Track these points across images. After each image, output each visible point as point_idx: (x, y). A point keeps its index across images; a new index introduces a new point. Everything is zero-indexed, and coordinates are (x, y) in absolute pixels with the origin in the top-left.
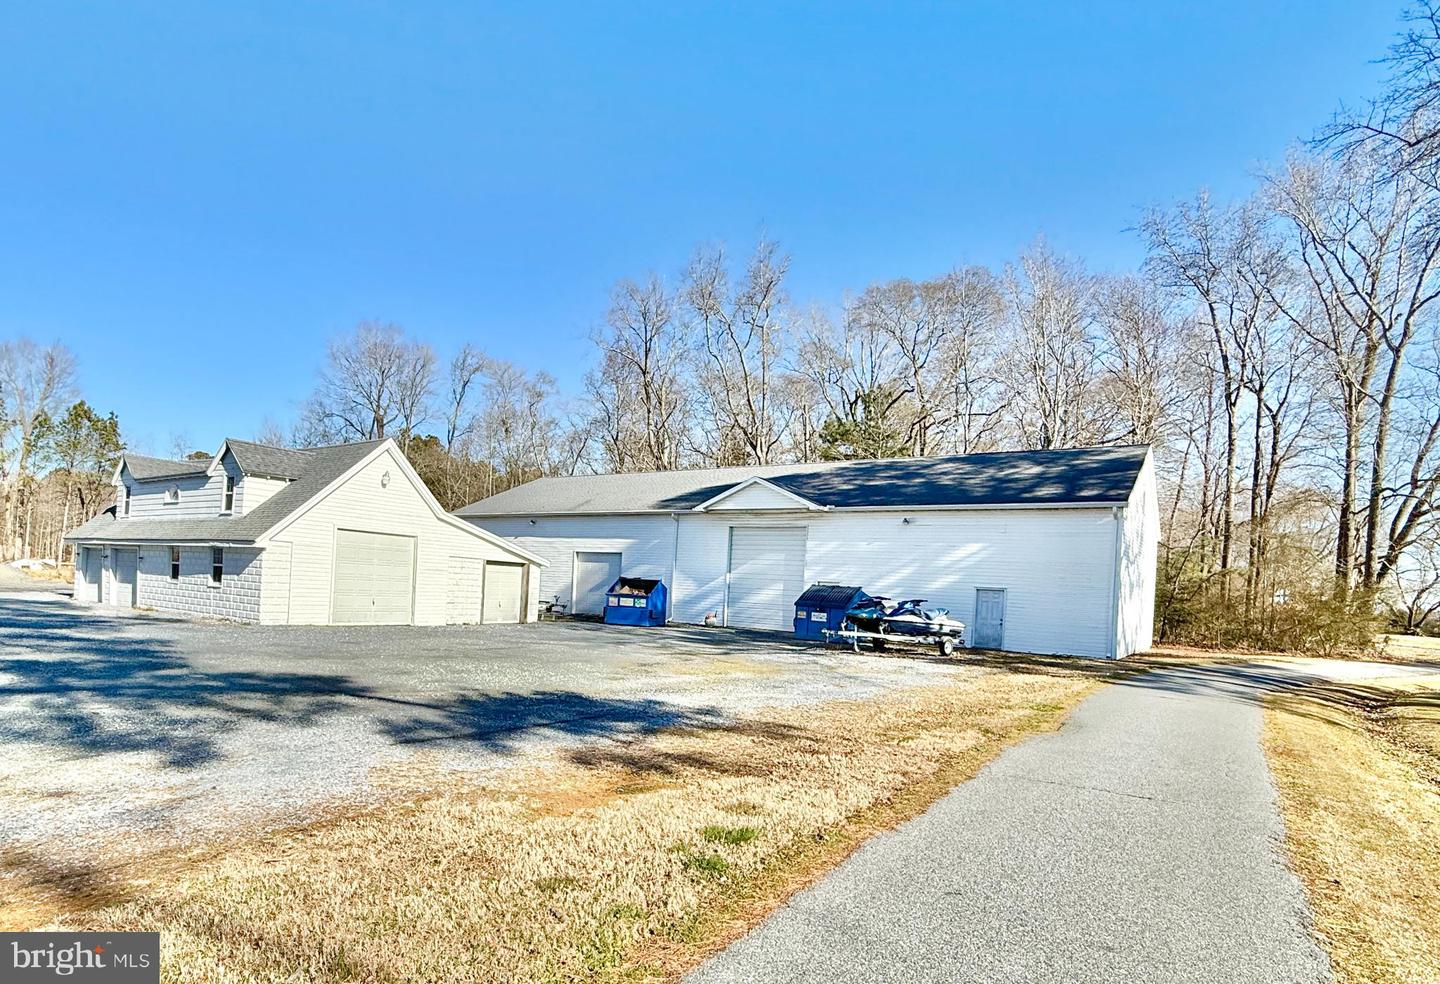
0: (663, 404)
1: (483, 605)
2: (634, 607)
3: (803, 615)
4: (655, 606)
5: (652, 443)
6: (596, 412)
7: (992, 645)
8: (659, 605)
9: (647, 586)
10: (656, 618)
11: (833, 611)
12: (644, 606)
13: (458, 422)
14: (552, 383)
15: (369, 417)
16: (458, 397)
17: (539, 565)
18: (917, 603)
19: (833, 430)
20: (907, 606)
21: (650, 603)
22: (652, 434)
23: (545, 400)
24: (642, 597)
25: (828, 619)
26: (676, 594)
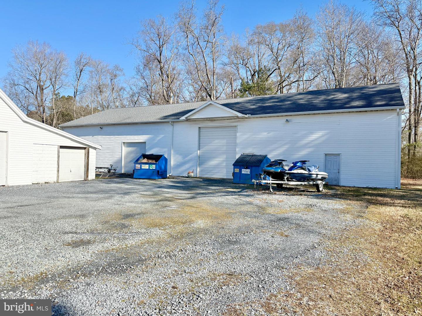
0: (169, 77)
1: (58, 171)
2: (149, 169)
3: (237, 170)
4: (161, 168)
5: (165, 95)
6: (141, 84)
7: (334, 183)
8: (163, 167)
9: (156, 158)
10: (162, 174)
11: (253, 168)
12: (155, 168)
13: (79, 88)
14: (121, 70)
15: (34, 85)
16: (78, 77)
17: (95, 148)
18: (304, 162)
19: (245, 86)
20: (298, 164)
21: (157, 167)
22: (165, 91)
23: (118, 78)
24: (154, 164)
25: (251, 172)
26: (173, 162)
